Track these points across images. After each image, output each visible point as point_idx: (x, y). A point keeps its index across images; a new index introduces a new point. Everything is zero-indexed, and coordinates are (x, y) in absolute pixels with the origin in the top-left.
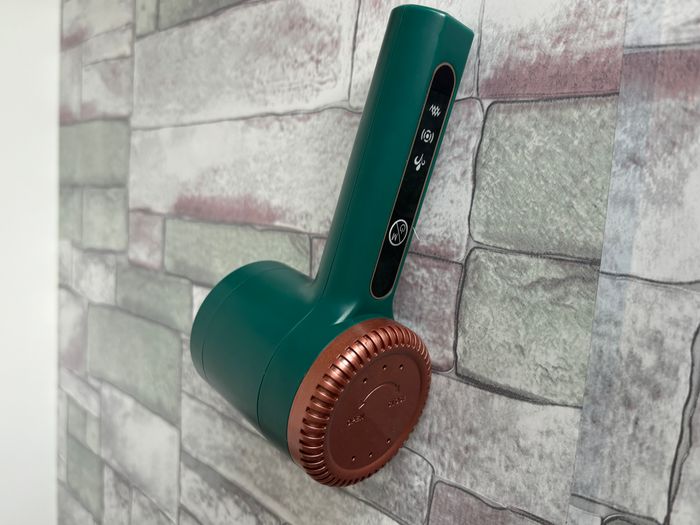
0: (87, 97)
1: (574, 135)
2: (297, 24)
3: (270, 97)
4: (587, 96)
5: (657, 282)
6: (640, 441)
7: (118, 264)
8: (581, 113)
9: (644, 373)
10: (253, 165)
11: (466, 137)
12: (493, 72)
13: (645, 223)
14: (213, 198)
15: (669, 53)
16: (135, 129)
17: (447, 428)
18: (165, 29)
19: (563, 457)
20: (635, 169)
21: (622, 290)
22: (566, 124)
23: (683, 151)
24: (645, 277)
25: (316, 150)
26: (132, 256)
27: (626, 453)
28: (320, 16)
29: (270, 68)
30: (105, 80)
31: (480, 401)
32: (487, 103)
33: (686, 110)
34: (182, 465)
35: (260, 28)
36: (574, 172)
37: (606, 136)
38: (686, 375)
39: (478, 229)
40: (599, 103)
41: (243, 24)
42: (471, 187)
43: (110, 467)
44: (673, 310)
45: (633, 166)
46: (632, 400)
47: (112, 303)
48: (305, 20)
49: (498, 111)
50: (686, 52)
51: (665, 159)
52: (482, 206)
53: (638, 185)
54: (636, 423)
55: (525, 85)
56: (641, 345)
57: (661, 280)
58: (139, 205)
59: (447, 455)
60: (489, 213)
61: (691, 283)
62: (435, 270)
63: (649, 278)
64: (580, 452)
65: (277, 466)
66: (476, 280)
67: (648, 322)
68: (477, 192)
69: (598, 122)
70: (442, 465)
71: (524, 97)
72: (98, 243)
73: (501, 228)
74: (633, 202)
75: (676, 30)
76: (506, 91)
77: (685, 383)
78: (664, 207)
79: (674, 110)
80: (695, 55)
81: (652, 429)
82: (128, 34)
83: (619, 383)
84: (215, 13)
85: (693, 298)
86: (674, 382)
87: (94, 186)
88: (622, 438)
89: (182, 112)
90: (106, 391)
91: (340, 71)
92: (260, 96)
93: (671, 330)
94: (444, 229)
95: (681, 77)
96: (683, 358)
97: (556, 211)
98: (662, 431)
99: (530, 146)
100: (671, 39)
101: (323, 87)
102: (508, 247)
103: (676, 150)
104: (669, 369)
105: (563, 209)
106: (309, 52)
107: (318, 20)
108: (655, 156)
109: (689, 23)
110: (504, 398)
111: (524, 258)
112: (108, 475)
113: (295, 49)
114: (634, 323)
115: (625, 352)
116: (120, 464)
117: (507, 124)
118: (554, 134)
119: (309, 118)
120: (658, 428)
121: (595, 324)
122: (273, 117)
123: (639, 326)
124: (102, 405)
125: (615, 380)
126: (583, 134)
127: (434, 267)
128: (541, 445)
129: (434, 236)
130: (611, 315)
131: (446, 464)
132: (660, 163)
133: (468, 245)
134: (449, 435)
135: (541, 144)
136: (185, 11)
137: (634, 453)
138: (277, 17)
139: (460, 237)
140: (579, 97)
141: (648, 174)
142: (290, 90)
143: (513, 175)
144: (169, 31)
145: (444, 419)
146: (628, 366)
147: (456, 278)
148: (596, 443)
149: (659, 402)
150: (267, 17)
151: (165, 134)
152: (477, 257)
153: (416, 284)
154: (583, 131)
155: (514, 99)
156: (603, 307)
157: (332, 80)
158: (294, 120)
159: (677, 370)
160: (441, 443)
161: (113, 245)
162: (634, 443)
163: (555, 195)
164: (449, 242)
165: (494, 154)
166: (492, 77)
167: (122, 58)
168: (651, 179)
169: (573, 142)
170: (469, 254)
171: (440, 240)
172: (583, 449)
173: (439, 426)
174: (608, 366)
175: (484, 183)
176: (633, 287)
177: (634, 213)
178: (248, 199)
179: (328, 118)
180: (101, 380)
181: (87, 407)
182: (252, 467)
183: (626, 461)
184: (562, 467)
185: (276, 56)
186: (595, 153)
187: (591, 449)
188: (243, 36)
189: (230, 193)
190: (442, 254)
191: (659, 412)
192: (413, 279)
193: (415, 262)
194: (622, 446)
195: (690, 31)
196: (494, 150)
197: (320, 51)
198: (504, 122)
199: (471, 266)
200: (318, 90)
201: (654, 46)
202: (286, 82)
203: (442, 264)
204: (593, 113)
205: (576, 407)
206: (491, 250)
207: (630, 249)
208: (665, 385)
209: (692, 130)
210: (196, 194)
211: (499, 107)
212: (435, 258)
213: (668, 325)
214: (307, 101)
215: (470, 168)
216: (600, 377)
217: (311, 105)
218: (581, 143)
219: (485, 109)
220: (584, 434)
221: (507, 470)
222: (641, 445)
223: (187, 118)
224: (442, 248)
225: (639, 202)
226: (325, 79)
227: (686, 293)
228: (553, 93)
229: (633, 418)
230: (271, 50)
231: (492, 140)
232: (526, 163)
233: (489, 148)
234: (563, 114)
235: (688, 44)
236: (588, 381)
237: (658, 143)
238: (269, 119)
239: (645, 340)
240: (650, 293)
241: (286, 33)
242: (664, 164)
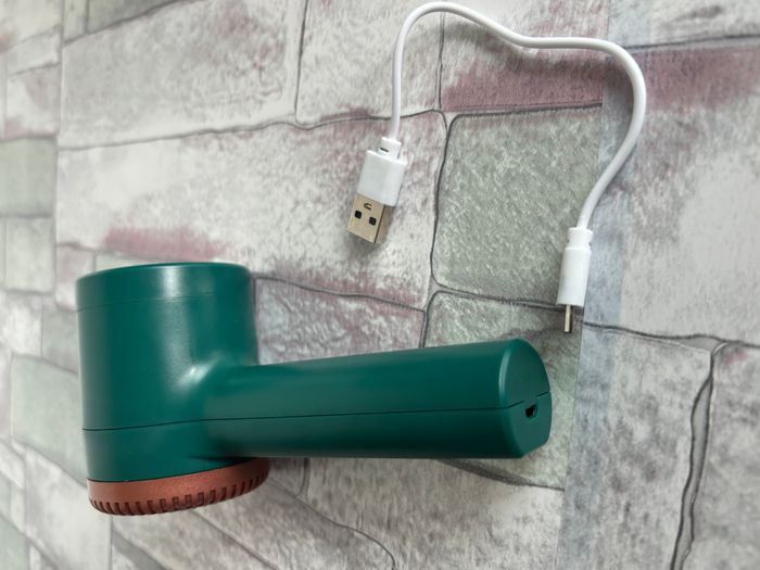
0: (11, 113)
1: (551, 155)
2: (238, 25)
3: (209, 112)
4: (566, 108)
5: (650, 336)
6: (633, 532)
7: (44, 308)
8: (559, 129)
9: (636, 448)
10: (189, 190)
11: (427, 159)
12: (457, 78)
13: (635, 263)
14: (147, 231)
15: (660, 54)
16: (63, 149)
17: (408, 512)
18: (95, 32)
19: (543, 550)
20: (622, 197)
21: (610, 347)
22: (543, 141)
23: (677, 175)
24: (636, 329)
25: (259, 173)
26: (59, 298)
27: (617, 547)
28: (263, 15)
29: (210, 76)
30: (31, 92)
31: (446, 479)
32: (450, 117)
33: (680, 124)
34: (113, 548)
35: (197, 30)
36: (551, 199)
37: (588, 157)
38: (685, 451)
39: (442, 269)
40: (580, 116)
41: (179, 25)
42: (433, 218)
43: (37, 548)
44: (668, 371)
45: (620, 193)
46: (623, 481)
47: (38, 354)
48: (247, 20)
49: (464, 126)
50: (680, 53)
51: (657, 185)
52: (445, 242)
53: (626, 216)
54: (627, 510)
55: (495, 95)
56: (631, 413)
57: (654, 333)
58: (68, 238)
59: (409, 544)
60: (454, 250)
61: (689, 338)
62: (393, 318)
63: (641, 330)
64: (562, 544)
65: (219, 551)
66: (439, 331)
67: (640, 384)
68: (439, 224)
69: (579, 139)
70: (404, 556)
71: (491, 109)
72: (22, 284)
73: (467, 269)
74: (620, 237)
75: (668, 26)
76: (472, 102)
77: (685, 461)
78: (656, 244)
79: (667, 125)
80: (691, 56)
81: (646, 517)
82: (56, 39)
83: (607, 460)
84: (148, 13)
85: (692, 355)
86: (671, 460)
87: (20, 216)
88: (612, 528)
89: (113, 130)
90: (31, 458)
91: (285, 80)
92: (198, 110)
93: (667, 396)
94: (403, 269)
95: (675, 83)
96: (681, 431)
97: (530, 248)
98: (658, 521)
99: (500, 168)
100: (663, 38)
101: (267, 99)
102: (476, 292)
103: (669, 174)
104: (665, 444)
105: (538, 245)
106: (251, 58)
107: (261, 19)
108: (645, 181)
109: (683, 17)
110: (473, 476)
111: (494, 305)
112: (34, 557)
113: (236, 55)
114: (623, 386)
115: (613, 421)
116: (47, 545)
117: (474, 142)
118: (528, 154)
119: (251, 136)
120: (654, 517)
121: (579, 387)
122: (212, 135)
123: (630, 389)
124: (28, 476)
125: (602, 455)
126: (562, 153)
127: (393, 314)
128: (517, 534)
129: (392, 278)
130: (597, 376)
131: (409, 555)
132: (651, 190)
133: (430, 289)
134: (411, 520)
135: (513, 166)
136: (117, 11)
137: (625, 547)
138: (217, 16)
139: (421, 280)
140: (556, 109)
141: (637, 203)
142: (230, 102)
143: (480, 204)
144: (99, 34)
145: (405, 499)
146: (617, 439)
147: (418, 327)
148: (581, 534)
149: (654, 484)
150: (205, 17)
151: (95, 155)
152: (441, 303)
153: (373, 335)
154: (561, 150)
155: (481, 112)
156: (588, 367)
157: (275, 90)
158: (234, 138)
159: (674, 445)
160: (402, 529)
161: (40, 284)
162: (625, 535)
163: (529, 228)
164: (409, 284)
165: (459, 179)
166: (456, 84)
167: (49, 66)
168: (640, 209)
169: (550, 163)
170: (432, 299)
171: (399, 282)
172: (566, 541)
173: (399, 507)
174: (595, 439)
175: (447, 214)
176: (622, 340)
177: (622, 249)
178: (183, 233)
179: (273, 135)
180: (26, 444)
181: (9, 475)
182: (190, 552)
183: (616, 556)
184: (541, 562)
185: (216, 63)
186: (576, 177)
187: (575, 541)
188: (179, 39)
189: (165, 226)
190: (402, 298)
191: (655, 497)
192: (369, 329)
193: (372, 308)
194: (611, 538)
195: (685, 27)
196: (459, 174)
197: (263, 57)
198: (470, 139)
199: (434, 314)
200: (261, 102)
201: (643, 47)
202: (226, 94)
203: (400, 310)
204: (573, 128)
205: (557, 489)
206: (456, 295)
207: (618, 295)
208: (660, 463)
209: (688, 148)
210: (129, 226)
211: (463, 123)
212: (393, 304)
213: (662, 389)
214: (249, 116)
215: (432, 196)
216: (585, 452)
217: (254, 120)
218: (559, 164)
219: (448, 125)
220: (567, 522)
221: (478, 564)
222: (633, 537)
223: (119, 137)
224: (401, 292)
225: (627, 237)
226: (269, 89)
227: (684, 350)
228: (526, 103)
229: (623, 503)
230: (210, 56)
231: (456, 161)
232: (495, 190)
233: (453, 171)
234: (539, 129)
235: (683, 43)
236: (571, 458)
237: (649, 165)
238: (207, 136)
239: (636, 408)
240: (642, 349)
241: (226, 36)
242: (656, 190)
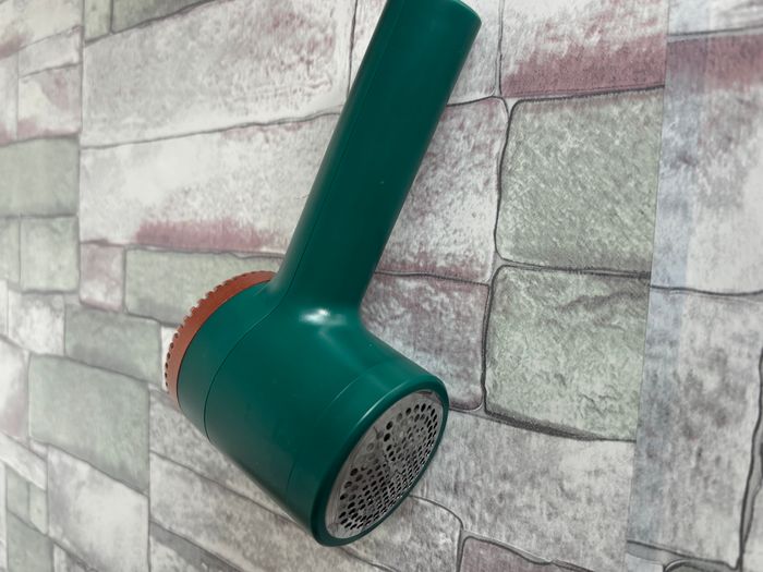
0: (24, 114)
1: (614, 134)
2: (282, 22)
3: (251, 105)
4: (628, 90)
5: (717, 294)
6: (705, 475)
7: (67, 306)
8: (621, 110)
9: (706, 398)
10: (232, 183)
11: (488, 142)
12: (518, 66)
13: (700, 230)
14: (184, 224)
15: (720, 39)
16: (86, 148)
17: (476, 475)
18: (121, 31)
19: (616, 499)
20: (686, 170)
21: (677, 306)
22: (606, 122)
23: (740, 147)
24: (702, 289)
25: (309, 163)
26: (84, 296)
27: (690, 490)
28: (310, 11)
29: (252, 71)
30: (47, 93)
31: (515, 441)
32: (511, 102)
33: (741, 101)
34: (151, 539)
35: (238, 26)
36: (616, 175)
37: (651, 135)
38: (754, 397)
39: (506, 246)
40: (642, 97)
41: (217, 23)
42: (496, 197)
43: (61, 547)
44: (736, 324)
45: (684, 166)
46: (694, 429)
47: (61, 353)
48: (292, 16)
49: (525, 111)
50: (739, 38)
51: (720, 157)
52: (510, 219)
53: (691, 187)
54: (699, 455)
55: (556, 81)
56: (701, 366)
57: (721, 291)
58: (93, 236)
59: (477, 506)
60: (519, 226)
61: (755, 294)
62: (456, 294)
63: (708, 289)
64: (635, 492)
65: (271, 532)
66: (505, 303)
67: (709, 339)
68: (503, 203)
69: (642, 119)
70: (472, 518)
71: (554, 93)
72: (42, 284)
73: (533, 243)
74: (685, 206)
75: (726, 14)
76: (534, 88)
77: (755, 406)
78: (721, 210)
79: (728, 102)
80: (749, 41)
81: (718, 460)
82: (76, 38)
83: (678, 411)
84: (183, 11)
85: (758, 309)
86: (741, 406)
87: (36, 216)
88: (684, 473)
89: (145, 127)
90: (54, 457)
91: (336, 72)
92: (241, 104)
93: (736, 347)
94: (465, 246)
95: (735, 65)
96: (750, 379)
97: (596, 220)
98: (730, 462)
99: (564, 147)
100: (722, 25)
101: (317, 91)
102: (542, 264)
103: (732, 146)
104: (735, 391)
105: (604, 217)
106: (298, 52)
107: (308, 15)
108: (708, 154)
109: (740, 6)
110: (542, 436)
111: (561, 275)
112: (59, 557)
113: (281, 49)
114: (692, 341)
115: (683, 375)
116: (74, 543)
117: (537, 125)
118: (591, 134)
119: (300, 127)
120: (725, 459)
121: (647, 346)
122: (256, 127)
123: (698, 344)
124: (50, 475)
125: (672, 406)
126: (625, 133)
127: (455, 290)
128: (588, 487)
129: (454, 256)
130: (665, 334)
131: (477, 516)
132: (715, 162)
133: (494, 264)
134: (479, 483)
135: (577, 146)
136: (145, 10)
137: (698, 489)
138: (258, 14)
139: (485, 255)
140: (619, 92)
141: (701, 175)
142: (276, 96)
143: (544, 182)
144: (125, 33)
145: (472, 464)
146: (687, 390)
147: (482, 301)
148: (654, 481)
149: (725, 431)
150: (245, 15)
151: (124, 152)
152: (506, 277)
153: (434, 311)
154: (624, 129)
155: (543, 97)
156: (656, 325)
157: (326, 83)
158: (281, 130)
159: (743, 392)
160: (470, 492)
161: (60, 285)
162: (698, 478)
163: (595, 202)
164: (471, 261)
165: (522, 159)
166: (516, 72)
167: (68, 66)
168: (705, 180)
169: (613, 142)
170: (497, 273)
171: (461, 260)
172: (639, 489)
173: (466, 473)
174: (664, 392)
175: (511, 193)
176: (689, 300)
177: (686, 217)
178: (227, 223)
179: (323, 126)
180: (47, 445)
181: (30, 478)
182: (239, 535)
183: (689, 499)
184: (614, 511)
185: (259, 58)
186: (640, 154)
187: (648, 488)
188: (217, 37)
189: (205, 218)
190: (464, 274)
191: (725, 441)
192: (431, 305)
193: (432, 286)
194: (684, 482)
195: (743, 15)
196: (522, 154)
197: (311, 51)
198: (532, 122)
199: (499, 287)
200: (309, 95)
201: (702, 33)
202: (271, 87)
203: (465, 287)
204: (636, 109)
205: (629, 441)
206: (522, 268)
207: (684, 259)
208: (730, 410)
209: (750, 122)
210: (164, 220)
211: (525, 107)
212: (456, 281)
213: (730, 342)
214: (297, 108)
215: (494, 177)
216: (655, 406)
217: (302, 112)
218: (623, 142)
219: (510, 108)
220: (639, 471)
221: (549, 519)
222: (706, 479)
223: (150, 133)
224: (464, 269)
225: (692, 205)
226: (318, 82)
227: (750, 305)
228: (589, 88)
229: (695, 449)
230: (251, 52)
231: (519, 143)
232: (560, 168)
233: (516, 152)
234: (601, 111)
235: (741, 29)
236: (642, 412)
237: (712, 139)
238: (251, 129)
239: (705, 361)
240: (709, 307)
241: (269, 32)
242: (719, 161)
